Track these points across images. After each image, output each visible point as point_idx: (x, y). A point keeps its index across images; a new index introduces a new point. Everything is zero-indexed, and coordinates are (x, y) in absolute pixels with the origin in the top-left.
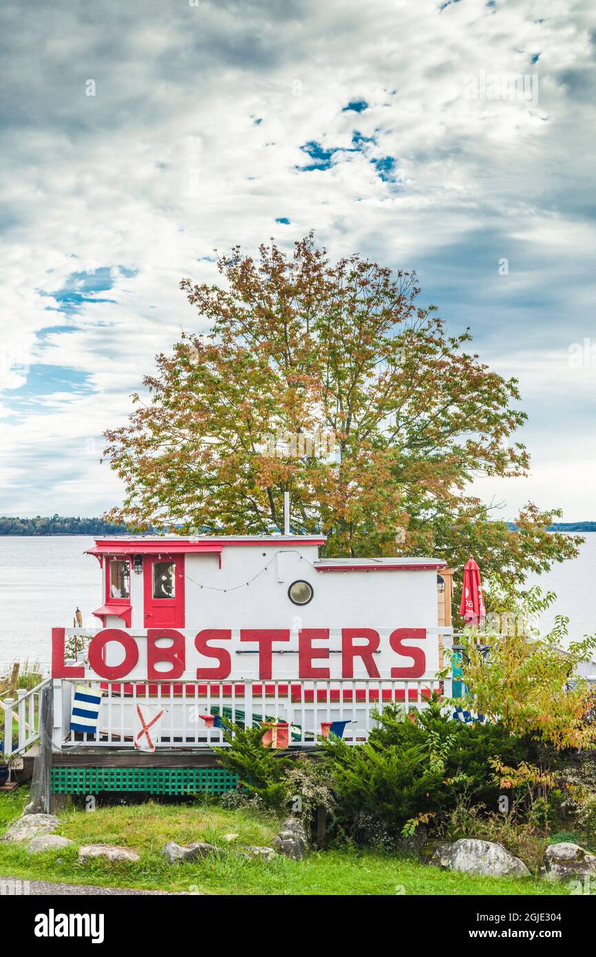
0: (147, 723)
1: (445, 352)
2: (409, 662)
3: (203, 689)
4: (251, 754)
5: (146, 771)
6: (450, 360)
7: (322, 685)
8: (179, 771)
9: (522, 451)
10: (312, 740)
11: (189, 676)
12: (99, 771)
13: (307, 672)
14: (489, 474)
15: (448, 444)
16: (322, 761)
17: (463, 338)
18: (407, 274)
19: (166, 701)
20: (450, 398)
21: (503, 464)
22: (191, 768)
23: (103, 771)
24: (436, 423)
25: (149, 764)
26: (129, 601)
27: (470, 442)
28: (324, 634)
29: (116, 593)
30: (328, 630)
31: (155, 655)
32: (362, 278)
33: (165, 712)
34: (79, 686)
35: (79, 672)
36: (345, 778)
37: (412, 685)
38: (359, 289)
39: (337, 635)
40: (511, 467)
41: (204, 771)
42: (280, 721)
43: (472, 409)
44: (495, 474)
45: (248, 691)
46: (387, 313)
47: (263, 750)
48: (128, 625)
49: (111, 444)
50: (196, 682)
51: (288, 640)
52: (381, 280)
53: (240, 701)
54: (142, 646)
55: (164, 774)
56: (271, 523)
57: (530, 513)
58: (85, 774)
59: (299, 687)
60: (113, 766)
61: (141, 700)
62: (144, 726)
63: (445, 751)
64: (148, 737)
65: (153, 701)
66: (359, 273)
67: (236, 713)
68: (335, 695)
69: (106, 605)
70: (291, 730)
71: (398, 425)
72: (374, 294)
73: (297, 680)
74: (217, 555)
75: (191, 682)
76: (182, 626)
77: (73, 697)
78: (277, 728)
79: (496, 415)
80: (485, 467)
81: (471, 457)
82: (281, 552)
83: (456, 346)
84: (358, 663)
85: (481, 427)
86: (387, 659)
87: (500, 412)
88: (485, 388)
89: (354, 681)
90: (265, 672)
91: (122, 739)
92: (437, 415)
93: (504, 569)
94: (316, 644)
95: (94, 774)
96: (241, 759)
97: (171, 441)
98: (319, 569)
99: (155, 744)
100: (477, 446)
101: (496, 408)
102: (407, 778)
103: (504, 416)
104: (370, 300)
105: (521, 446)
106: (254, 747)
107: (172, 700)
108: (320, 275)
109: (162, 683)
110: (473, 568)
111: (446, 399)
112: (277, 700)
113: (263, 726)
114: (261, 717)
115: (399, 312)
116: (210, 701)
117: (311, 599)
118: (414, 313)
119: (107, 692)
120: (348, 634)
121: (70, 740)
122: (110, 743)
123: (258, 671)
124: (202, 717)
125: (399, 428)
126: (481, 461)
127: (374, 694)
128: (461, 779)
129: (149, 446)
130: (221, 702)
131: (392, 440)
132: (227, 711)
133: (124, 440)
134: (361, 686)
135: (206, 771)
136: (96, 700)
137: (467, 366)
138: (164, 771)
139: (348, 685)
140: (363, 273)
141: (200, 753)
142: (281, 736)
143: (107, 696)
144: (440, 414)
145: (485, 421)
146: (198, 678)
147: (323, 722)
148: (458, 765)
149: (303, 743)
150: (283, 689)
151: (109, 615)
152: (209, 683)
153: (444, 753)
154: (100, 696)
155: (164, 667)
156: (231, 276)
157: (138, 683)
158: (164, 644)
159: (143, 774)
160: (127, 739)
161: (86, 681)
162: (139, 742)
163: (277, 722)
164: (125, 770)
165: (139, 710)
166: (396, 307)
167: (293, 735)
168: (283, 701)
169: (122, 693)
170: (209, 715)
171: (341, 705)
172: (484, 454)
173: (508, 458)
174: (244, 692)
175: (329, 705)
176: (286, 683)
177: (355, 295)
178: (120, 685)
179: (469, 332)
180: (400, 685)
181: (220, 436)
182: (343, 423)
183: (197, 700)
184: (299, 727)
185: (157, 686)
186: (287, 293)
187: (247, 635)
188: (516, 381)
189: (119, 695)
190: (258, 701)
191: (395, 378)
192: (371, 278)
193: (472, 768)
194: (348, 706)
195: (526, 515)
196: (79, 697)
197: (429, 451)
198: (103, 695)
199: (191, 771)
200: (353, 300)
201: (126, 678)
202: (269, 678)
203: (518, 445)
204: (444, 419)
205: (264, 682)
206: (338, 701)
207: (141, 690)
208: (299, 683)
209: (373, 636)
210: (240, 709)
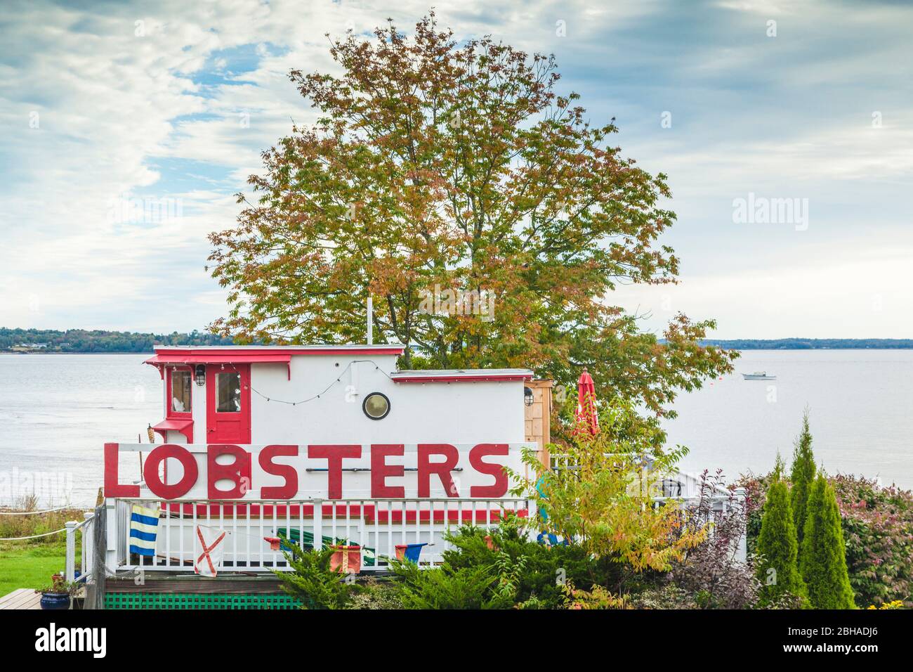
0: (208, 545)
1: (588, 145)
2: (489, 480)
3: (268, 510)
4: (315, 579)
5: (206, 598)
6: (592, 155)
7: (397, 506)
8: (243, 598)
9: (670, 255)
10: (386, 564)
11: (252, 495)
12: (157, 597)
13: (379, 490)
14: (635, 281)
15: (592, 248)
16: (392, 585)
17: (607, 130)
18: (544, 58)
19: (228, 522)
20: (590, 196)
21: (650, 270)
22: (255, 594)
23: (160, 597)
24: (575, 224)
25: (210, 589)
26: (190, 415)
27: (614, 245)
28: (398, 450)
29: (178, 406)
30: (403, 446)
31: (216, 473)
32: (496, 63)
33: (227, 535)
34: (134, 507)
35: (133, 491)
36: (413, 603)
37: (494, 506)
38: (491, 75)
39: (412, 451)
40: (659, 273)
41: (269, 597)
42: (351, 543)
43: (617, 209)
44: (642, 281)
45: (318, 512)
46: (522, 102)
47: (329, 573)
48: (190, 441)
49: (216, 248)
50: (261, 502)
51: (360, 457)
52: (515, 65)
53: (308, 523)
54: (202, 463)
55: (226, 601)
56: (392, 336)
57: (681, 325)
58: (140, 600)
59: (372, 507)
60: (171, 591)
61: (201, 522)
62: (205, 549)
63: (517, 573)
64: (209, 561)
65: (215, 522)
66: (491, 58)
67: (304, 536)
68: (411, 516)
69: (167, 419)
70: (363, 553)
71: (534, 227)
72: (508, 81)
73: (370, 500)
74: (286, 366)
75: (256, 502)
76: (248, 441)
77: (128, 519)
78: (348, 551)
79: (642, 215)
80: (630, 273)
81: (615, 261)
82: (355, 362)
83: (598, 138)
84: (435, 480)
85: (626, 229)
86: (467, 478)
87: (646, 212)
88: (630, 184)
89: (432, 501)
90: (335, 491)
91: (182, 563)
92: (577, 215)
93: (652, 386)
94: (390, 460)
95: (151, 600)
96: (303, 583)
97: (283, 245)
98: (396, 380)
99: (217, 569)
100: (622, 249)
101: (644, 207)
102: (476, 602)
103: (651, 216)
104: (503, 88)
105: (668, 250)
106: (318, 571)
107: (235, 522)
108: (446, 60)
109: (225, 502)
110: (586, 382)
111: (586, 198)
112: (348, 522)
113: (333, 549)
114: (331, 539)
115: (536, 102)
116: (276, 523)
117: (388, 412)
118: (554, 102)
119: (165, 512)
120: (424, 450)
121: (126, 564)
122: (168, 567)
123: (328, 490)
124: (267, 540)
125: (535, 230)
126: (626, 266)
127: (453, 515)
128: (532, 603)
129: (259, 250)
130: (288, 524)
131: (528, 243)
132: (295, 533)
133: (231, 244)
134: (439, 506)
135: (272, 598)
136: (154, 522)
137: (610, 161)
138: (226, 597)
139: (425, 506)
140: (496, 58)
141: (265, 578)
142: (353, 560)
143: (165, 517)
144: (580, 215)
145: (629, 221)
146: (262, 498)
147: (397, 545)
148: (532, 589)
149: (376, 568)
150: (355, 511)
151: (169, 429)
152: (275, 503)
153: (516, 575)
154: (157, 517)
155: (225, 486)
156: (347, 63)
157: (199, 504)
158: (226, 461)
159: (203, 601)
160: (187, 563)
161: (141, 500)
162: (199, 567)
163: (348, 544)
164: (184, 596)
165: (199, 532)
166: (533, 95)
167: (366, 558)
168: (355, 522)
169: (182, 513)
170: (275, 537)
171: (418, 527)
172: (629, 258)
173: (655, 262)
174: (312, 513)
175: (404, 527)
176: (358, 503)
177: (488, 82)
178: (178, 506)
179: (615, 123)
180: (481, 506)
181: (337, 240)
182: (476, 225)
183: (262, 522)
184: (373, 550)
185: (221, 506)
186: (409, 79)
187: (314, 452)
188: (665, 177)
189: (178, 516)
190: (327, 523)
191: (531, 174)
192: (505, 63)
193: (546, 592)
194: (425, 528)
195: (676, 327)
196: (136, 517)
197: (570, 256)
198: (161, 516)
199: (255, 598)
200: (485, 88)
201: (185, 498)
202: (339, 497)
203: (665, 248)
204: (584, 220)
205: (334, 503)
206: (415, 523)
207: (201, 512)
208: (372, 503)
209: (451, 452)
210: (309, 531)
